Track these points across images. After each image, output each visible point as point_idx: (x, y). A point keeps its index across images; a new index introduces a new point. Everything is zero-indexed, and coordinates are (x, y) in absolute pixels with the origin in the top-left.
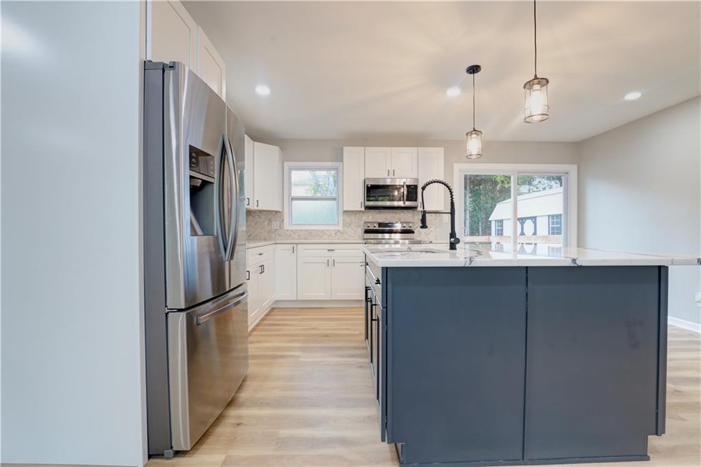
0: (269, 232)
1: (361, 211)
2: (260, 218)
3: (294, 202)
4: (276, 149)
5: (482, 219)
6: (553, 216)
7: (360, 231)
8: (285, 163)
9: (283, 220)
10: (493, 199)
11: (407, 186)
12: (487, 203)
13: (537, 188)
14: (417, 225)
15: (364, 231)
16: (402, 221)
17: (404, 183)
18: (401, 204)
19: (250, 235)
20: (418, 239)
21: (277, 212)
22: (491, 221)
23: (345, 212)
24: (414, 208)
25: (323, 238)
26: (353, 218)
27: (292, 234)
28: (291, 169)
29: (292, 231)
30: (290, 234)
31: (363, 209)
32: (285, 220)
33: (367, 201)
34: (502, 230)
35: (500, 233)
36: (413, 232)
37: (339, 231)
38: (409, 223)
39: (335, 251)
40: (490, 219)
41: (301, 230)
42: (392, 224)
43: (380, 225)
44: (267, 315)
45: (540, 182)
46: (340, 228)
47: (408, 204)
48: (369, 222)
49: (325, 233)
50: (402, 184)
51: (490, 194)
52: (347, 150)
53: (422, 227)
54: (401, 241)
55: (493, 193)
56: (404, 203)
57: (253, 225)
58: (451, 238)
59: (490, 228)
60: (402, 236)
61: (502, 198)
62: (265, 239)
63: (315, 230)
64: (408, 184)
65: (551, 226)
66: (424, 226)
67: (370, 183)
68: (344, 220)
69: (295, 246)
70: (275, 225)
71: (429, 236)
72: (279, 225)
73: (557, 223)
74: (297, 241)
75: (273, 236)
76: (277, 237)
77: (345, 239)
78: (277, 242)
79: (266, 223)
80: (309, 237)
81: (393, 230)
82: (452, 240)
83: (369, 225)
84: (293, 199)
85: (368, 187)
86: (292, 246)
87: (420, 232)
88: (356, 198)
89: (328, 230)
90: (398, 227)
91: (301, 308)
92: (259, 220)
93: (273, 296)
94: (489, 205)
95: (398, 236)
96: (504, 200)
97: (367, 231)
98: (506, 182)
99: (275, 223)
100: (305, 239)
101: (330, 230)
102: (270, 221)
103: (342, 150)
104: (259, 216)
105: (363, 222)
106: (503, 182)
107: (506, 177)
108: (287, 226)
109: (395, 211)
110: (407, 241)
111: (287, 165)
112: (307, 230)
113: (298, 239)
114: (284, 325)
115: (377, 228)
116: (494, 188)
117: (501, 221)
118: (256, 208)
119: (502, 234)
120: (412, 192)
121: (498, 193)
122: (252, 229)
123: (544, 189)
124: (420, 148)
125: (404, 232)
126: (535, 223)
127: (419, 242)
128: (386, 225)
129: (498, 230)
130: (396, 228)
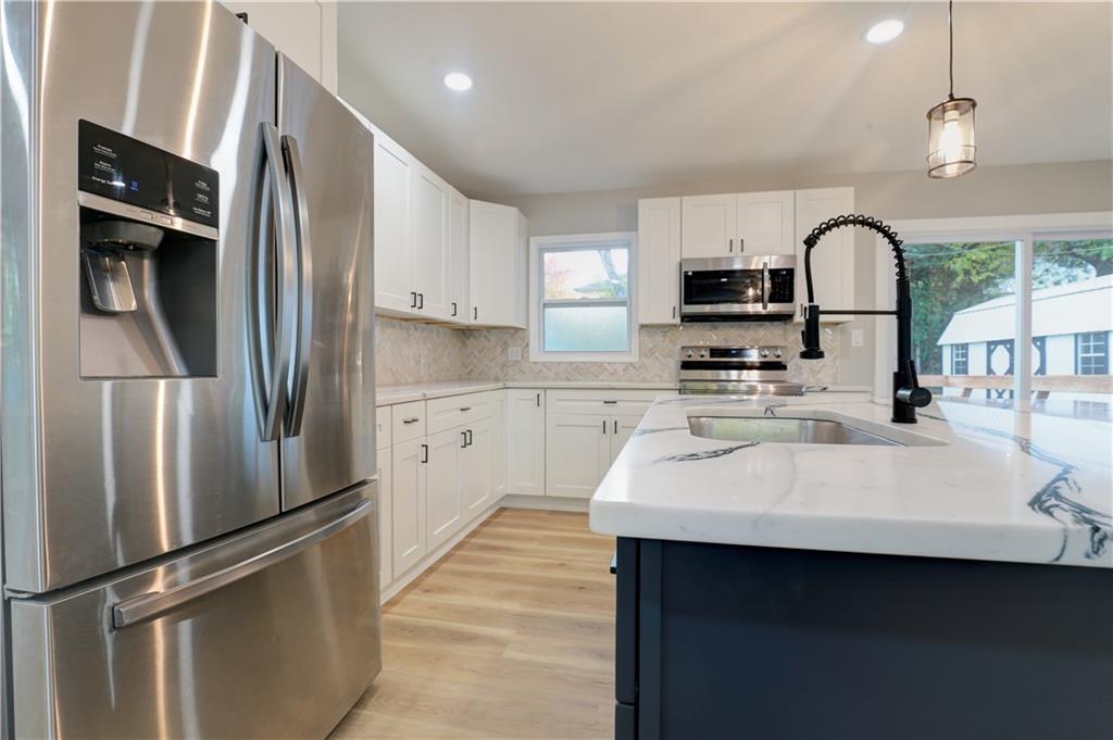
0: (504, 366)
1: (675, 326)
2: (489, 340)
3: (549, 311)
4: (511, 212)
5: (922, 342)
6: (1086, 336)
7: (673, 364)
8: (532, 239)
9: (528, 344)
10: (945, 305)
11: (771, 271)
12: (932, 313)
13: (1041, 283)
14: (792, 353)
15: (680, 364)
16: (762, 344)
17: (765, 264)
18: (758, 308)
19: (472, 370)
20: (796, 381)
21: (517, 330)
22: (941, 347)
23: (643, 326)
24: (786, 318)
25: (601, 377)
26: (659, 337)
27: (545, 370)
28: (542, 250)
29: (544, 364)
30: (541, 370)
31: (678, 320)
32: (531, 346)
33: (686, 303)
34: (965, 363)
35: (962, 368)
36: (785, 368)
37: (631, 364)
38: (776, 348)
39: (618, 403)
40: (939, 343)
41: (559, 363)
42: (740, 352)
43: (714, 352)
44: (485, 524)
45: (1047, 270)
46: (634, 359)
47: (772, 308)
48: (690, 347)
49: (605, 369)
50: (761, 267)
51: (938, 295)
52: (645, 206)
53: (804, 355)
54: (760, 387)
55: (945, 294)
56: (765, 307)
57: (476, 352)
58: (896, 388)
59: (939, 359)
60: (761, 376)
61: (965, 303)
62: (497, 379)
63: (585, 363)
64: (772, 267)
65: (1080, 355)
66: (812, 350)
67: (690, 269)
68: (641, 345)
69: (542, 392)
70: (514, 352)
71: (820, 376)
72: (520, 353)
73: (1097, 349)
74: (546, 384)
75: (511, 372)
76: (516, 377)
77: (645, 381)
78: (509, 384)
79: (499, 349)
80: (576, 374)
81: (744, 362)
82: (905, 393)
83: (690, 352)
84: (545, 305)
85: (686, 276)
86: (536, 392)
87: (799, 368)
88: (665, 301)
89: (609, 363)
90: (753, 356)
91: (553, 512)
92: (487, 343)
93: (501, 487)
94: (937, 317)
95: (754, 375)
96: (969, 306)
97: (687, 365)
98: (974, 272)
99: (514, 348)
100: (569, 380)
101: (615, 363)
102: (505, 345)
103: (635, 208)
104: (485, 337)
105: (679, 347)
106: (967, 272)
107: (974, 261)
108: (534, 355)
109: (746, 324)
110: (772, 387)
111: (535, 242)
112: (572, 363)
113: (555, 380)
114: (509, 549)
115: (707, 358)
116: (947, 285)
117: (965, 346)
118: (472, 322)
119: (966, 372)
120: (782, 284)
121: (955, 294)
122: (475, 361)
123: (1057, 283)
124: (798, 192)
125: (765, 366)
126: (1042, 350)
127: (796, 391)
128: (726, 352)
129: (957, 363)
130: (750, 360)
